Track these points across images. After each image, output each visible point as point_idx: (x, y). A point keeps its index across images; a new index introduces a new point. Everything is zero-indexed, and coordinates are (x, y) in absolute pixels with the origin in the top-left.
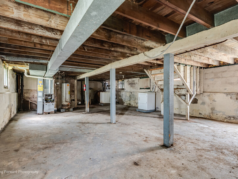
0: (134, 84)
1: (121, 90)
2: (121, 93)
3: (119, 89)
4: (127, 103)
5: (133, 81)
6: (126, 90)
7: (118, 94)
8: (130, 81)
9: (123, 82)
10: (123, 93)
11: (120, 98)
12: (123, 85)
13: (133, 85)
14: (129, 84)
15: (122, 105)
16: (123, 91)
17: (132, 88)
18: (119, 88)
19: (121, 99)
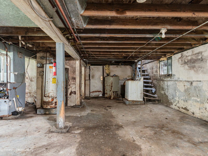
0: (202, 60)
1: (165, 78)
2: (166, 83)
3: (162, 76)
4: (178, 105)
5: (199, 53)
6: (176, 78)
7: (160, 85)
8: (187, 55)
9: (169, 61)
10: (170, 83)
11: (163, 92)
12: (170, 67)
13: (197, 65)
14: (185, 63)
15: (167, 106)
16: (169, 79)
17: (192, 72)
18: (162, 73)
19: (165, 94)
